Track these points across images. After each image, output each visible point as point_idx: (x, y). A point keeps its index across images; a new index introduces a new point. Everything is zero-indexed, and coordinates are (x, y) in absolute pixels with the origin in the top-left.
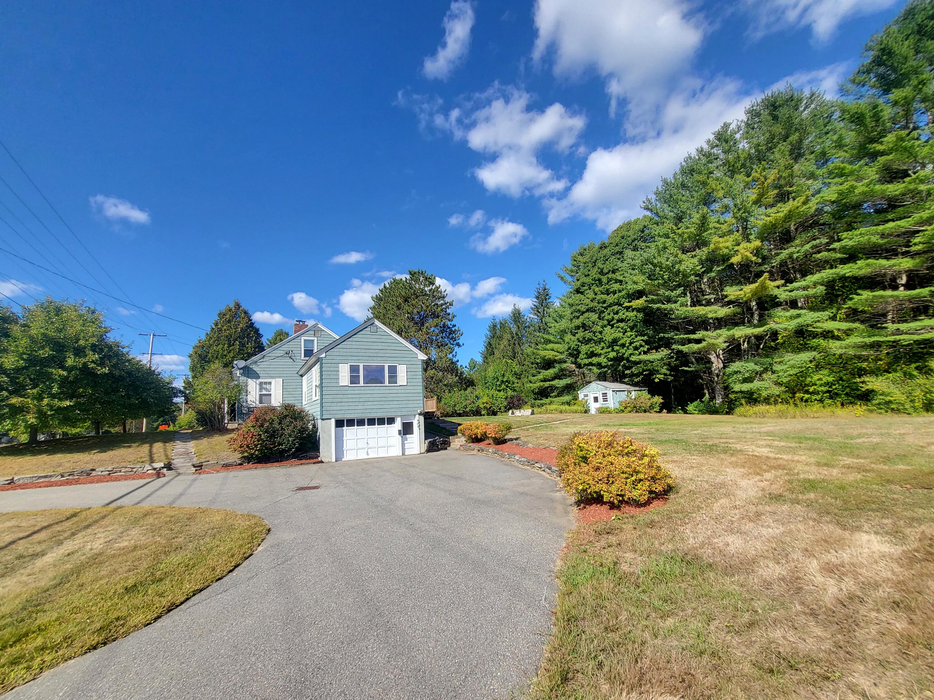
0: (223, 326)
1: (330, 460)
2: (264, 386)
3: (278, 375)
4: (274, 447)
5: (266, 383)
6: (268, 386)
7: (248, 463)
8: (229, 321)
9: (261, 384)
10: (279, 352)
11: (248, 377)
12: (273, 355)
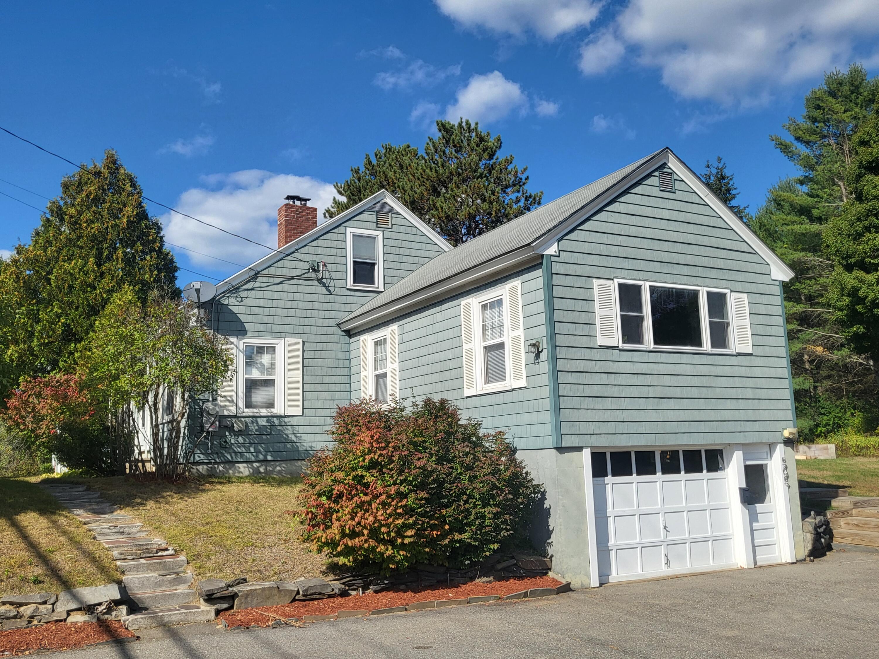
0: (80, 213)
1: (586, 582)
2: (256, 357)
3: (290, 329)
4: (443, 536)
5: (261, 349)
6: (265, 359)
7: (365, 588)
8: (97, 201)
9: (249, 349)
10: (293, 264)
11: (218, 330)
12: (279, 272)
